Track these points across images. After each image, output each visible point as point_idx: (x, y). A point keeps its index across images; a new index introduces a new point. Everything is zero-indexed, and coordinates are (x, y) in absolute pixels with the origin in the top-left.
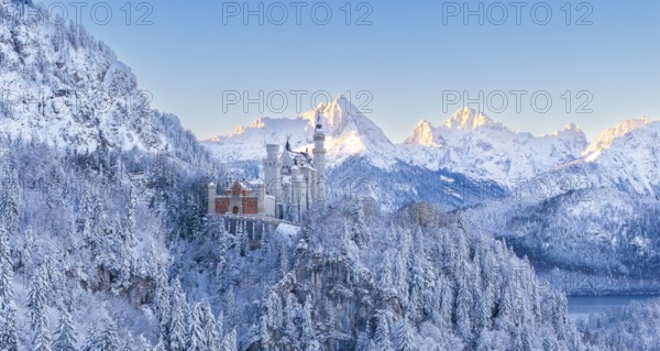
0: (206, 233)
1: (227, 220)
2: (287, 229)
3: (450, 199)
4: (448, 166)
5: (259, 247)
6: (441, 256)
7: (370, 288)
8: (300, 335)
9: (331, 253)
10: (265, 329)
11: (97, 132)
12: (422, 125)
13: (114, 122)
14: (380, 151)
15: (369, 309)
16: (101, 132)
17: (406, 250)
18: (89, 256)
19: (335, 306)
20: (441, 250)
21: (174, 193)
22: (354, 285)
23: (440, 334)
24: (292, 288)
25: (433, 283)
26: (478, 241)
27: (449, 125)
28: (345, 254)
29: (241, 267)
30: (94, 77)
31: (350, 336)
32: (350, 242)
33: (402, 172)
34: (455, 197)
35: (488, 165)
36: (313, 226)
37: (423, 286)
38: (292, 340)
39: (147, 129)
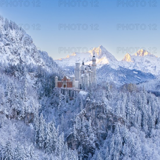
0: (54, 94)
1: (62, 90)
2: (83, 93)
3: (137, 79)
4: (136, 68)
5: (73, 99)
6: (137, 103)
7: (112, 115)
8: (87, 132)
9: (98, 102)
10: (75, 130)
11: (19, 58)
12: (127, 55)
13: (25, 55)
14: (114, 63)
15: (112, 122)
16: (20, 58)
17: (125, 101)
18: (9, 106)
19: (100, 121)
20: (137, 100)
21: (44, 79)
22: (106, 114)
23: (137, 131)
24: (84, 115)
25: (134, 113)
26: (150, 97)
27: (136, 55)
28: (103, 103)
29: (66, 107)
30: (18, 39)
31: (105, 132)
32: (105, 98)
33: (121, 70)
34: (138, 78)
35: (149, 68)
36: (92, 92)
37: (131, 114)
38: (84, 133)
39: (36, 57)
